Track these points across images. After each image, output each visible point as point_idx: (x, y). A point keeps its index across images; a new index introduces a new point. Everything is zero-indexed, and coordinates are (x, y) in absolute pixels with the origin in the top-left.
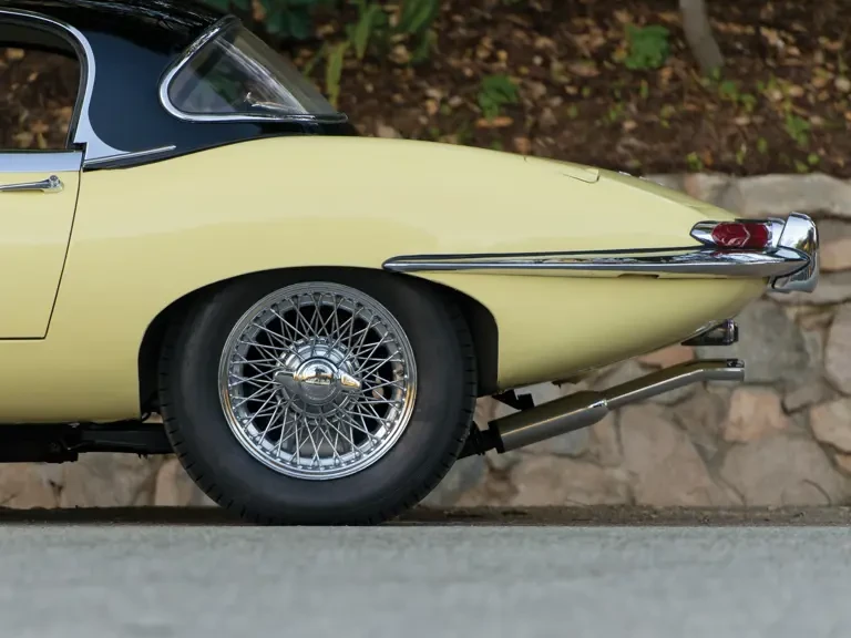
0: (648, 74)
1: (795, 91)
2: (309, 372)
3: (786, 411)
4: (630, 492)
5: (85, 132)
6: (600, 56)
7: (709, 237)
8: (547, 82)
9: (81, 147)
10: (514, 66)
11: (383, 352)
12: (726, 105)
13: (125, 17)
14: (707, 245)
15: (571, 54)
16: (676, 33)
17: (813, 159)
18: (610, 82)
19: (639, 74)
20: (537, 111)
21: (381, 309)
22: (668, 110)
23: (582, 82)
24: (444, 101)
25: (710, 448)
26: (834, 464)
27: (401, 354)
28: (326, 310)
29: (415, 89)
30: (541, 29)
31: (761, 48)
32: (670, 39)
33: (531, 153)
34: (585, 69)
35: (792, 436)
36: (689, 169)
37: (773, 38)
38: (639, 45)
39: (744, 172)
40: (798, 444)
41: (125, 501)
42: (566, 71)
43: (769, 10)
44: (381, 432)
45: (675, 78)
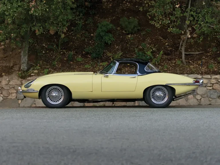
0: (179, 65)
1: (193, 66)
2: (158, 94)
3: (193, 96)
4: (179, 103)
5: (138, 72)
6: (175, 63)
7: (194, 82)
8: (170, 66)
9: (138, 74)
10: (167, 64)
11: (164, 91)
12: (187, 68)
13: (138, 61)
14: (194, 83)
15: (172, 63)
16: (182, 61)
17: (195, 73)
18: (176, 66)
19: (178, 65)
20: (169, 68)
21: (165, 88)
22: (181, 68)
23: (173, 66)
24: (161, 67)
25: (186, 99)
26: (198, 101)
27: (167, 93)
28: (160, 89)
29: (158, 66)
30: (169, 61)
31: (189, 62)
32: (181, 62)
33: (169, 73)
34: (174, 64)
35: (194, 98)
36: (184, 74)
37: (191, 62)
38: (178, 62)
39: (189, 74)
40: (194, 99)
41: (132, 105)
42: (172, 65)
43: (190, 59)
44: (165, 99)
45: (182, 65)
